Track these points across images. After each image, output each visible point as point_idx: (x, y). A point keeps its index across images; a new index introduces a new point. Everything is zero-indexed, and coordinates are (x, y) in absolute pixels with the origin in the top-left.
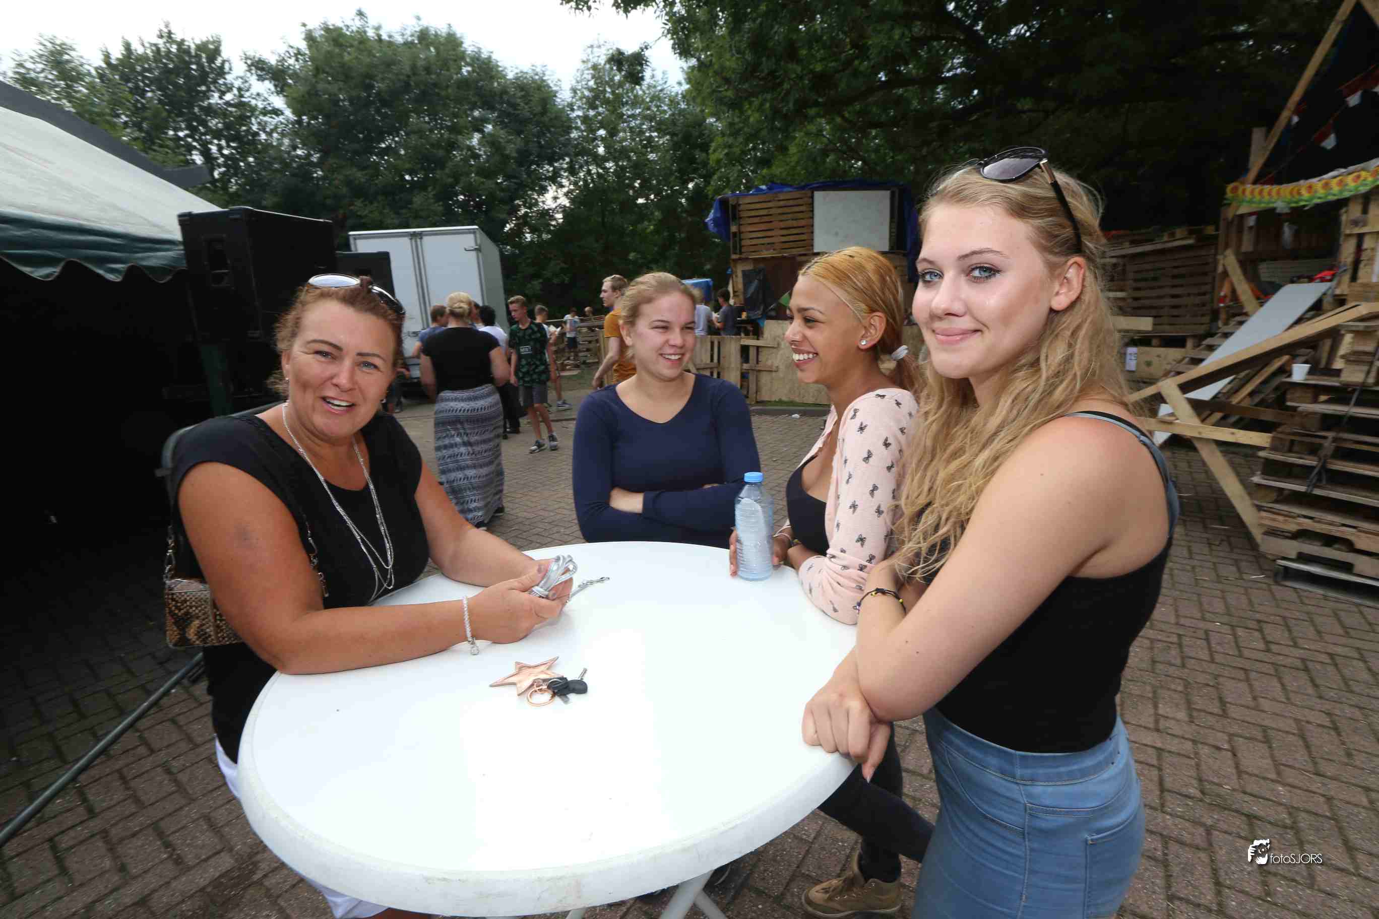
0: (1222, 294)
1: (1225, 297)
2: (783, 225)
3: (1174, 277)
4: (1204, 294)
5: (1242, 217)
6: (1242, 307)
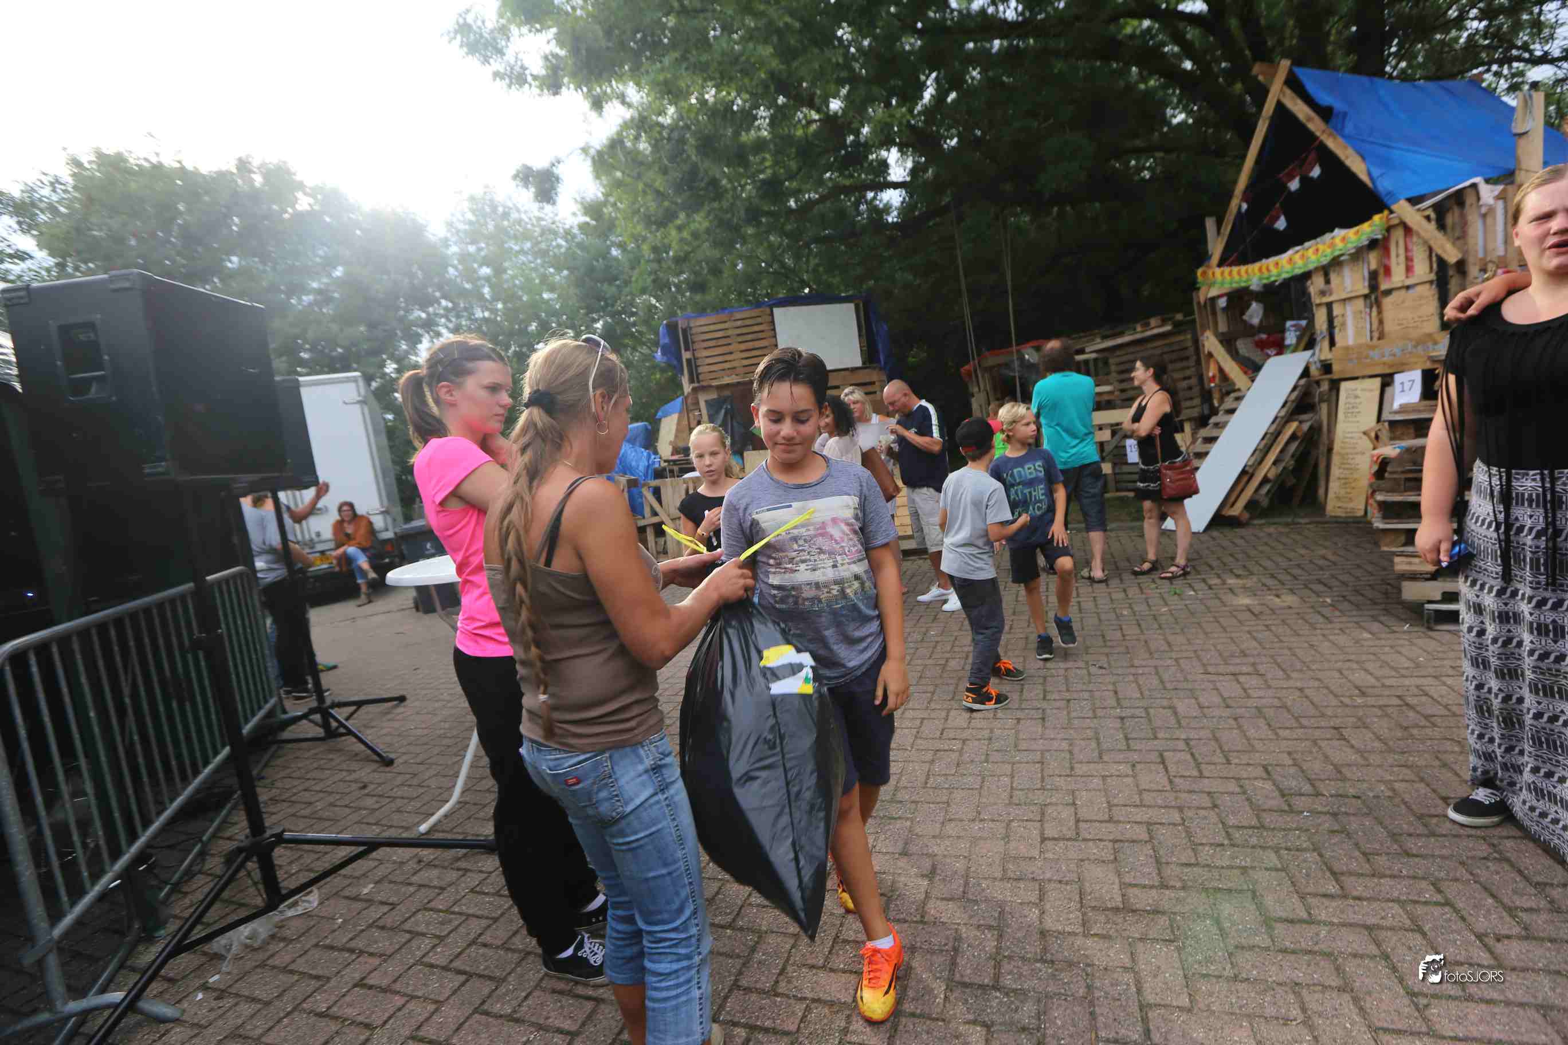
0: (1210, 375)
1: (1214, 377)
2: (743, 347)
5: (1213, 300)
6: (1234, 384)
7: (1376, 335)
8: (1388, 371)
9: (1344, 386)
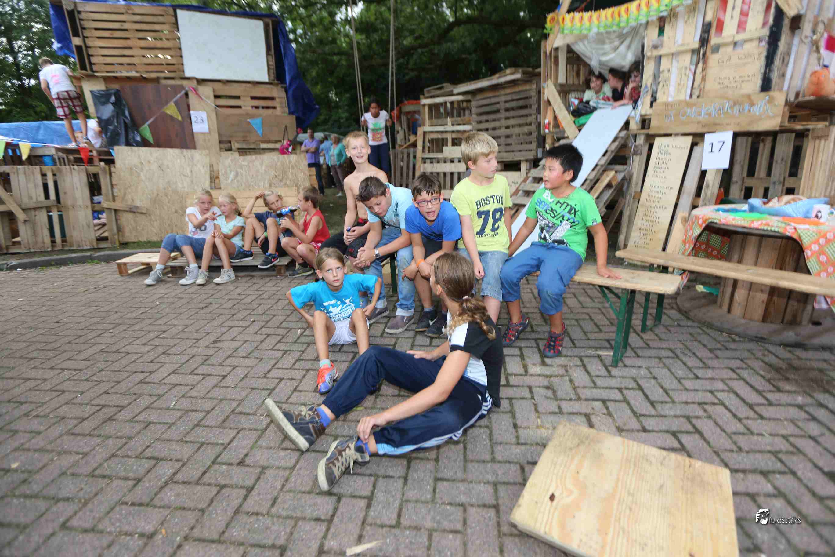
0: (547, 121)
1: (549, 124)
3: (507, 110)
4: (530, 124)
5: (557, 50)
6: (564, 132)
7: (696, 93)
8: (699, 130)
9: (658, 142)
